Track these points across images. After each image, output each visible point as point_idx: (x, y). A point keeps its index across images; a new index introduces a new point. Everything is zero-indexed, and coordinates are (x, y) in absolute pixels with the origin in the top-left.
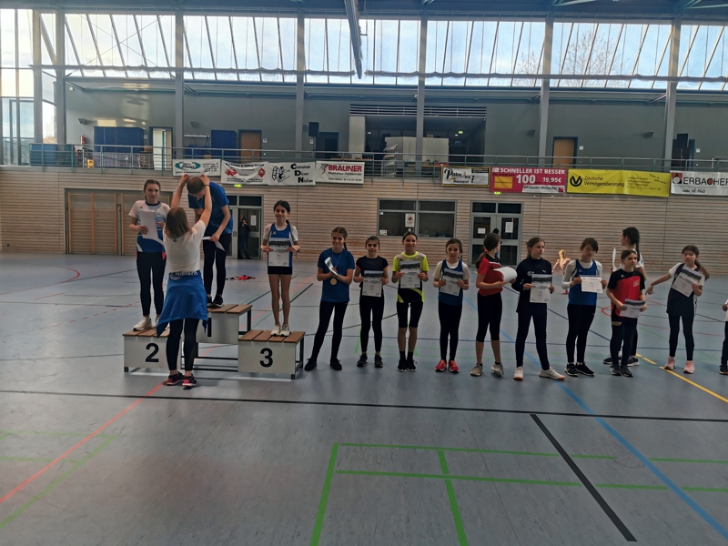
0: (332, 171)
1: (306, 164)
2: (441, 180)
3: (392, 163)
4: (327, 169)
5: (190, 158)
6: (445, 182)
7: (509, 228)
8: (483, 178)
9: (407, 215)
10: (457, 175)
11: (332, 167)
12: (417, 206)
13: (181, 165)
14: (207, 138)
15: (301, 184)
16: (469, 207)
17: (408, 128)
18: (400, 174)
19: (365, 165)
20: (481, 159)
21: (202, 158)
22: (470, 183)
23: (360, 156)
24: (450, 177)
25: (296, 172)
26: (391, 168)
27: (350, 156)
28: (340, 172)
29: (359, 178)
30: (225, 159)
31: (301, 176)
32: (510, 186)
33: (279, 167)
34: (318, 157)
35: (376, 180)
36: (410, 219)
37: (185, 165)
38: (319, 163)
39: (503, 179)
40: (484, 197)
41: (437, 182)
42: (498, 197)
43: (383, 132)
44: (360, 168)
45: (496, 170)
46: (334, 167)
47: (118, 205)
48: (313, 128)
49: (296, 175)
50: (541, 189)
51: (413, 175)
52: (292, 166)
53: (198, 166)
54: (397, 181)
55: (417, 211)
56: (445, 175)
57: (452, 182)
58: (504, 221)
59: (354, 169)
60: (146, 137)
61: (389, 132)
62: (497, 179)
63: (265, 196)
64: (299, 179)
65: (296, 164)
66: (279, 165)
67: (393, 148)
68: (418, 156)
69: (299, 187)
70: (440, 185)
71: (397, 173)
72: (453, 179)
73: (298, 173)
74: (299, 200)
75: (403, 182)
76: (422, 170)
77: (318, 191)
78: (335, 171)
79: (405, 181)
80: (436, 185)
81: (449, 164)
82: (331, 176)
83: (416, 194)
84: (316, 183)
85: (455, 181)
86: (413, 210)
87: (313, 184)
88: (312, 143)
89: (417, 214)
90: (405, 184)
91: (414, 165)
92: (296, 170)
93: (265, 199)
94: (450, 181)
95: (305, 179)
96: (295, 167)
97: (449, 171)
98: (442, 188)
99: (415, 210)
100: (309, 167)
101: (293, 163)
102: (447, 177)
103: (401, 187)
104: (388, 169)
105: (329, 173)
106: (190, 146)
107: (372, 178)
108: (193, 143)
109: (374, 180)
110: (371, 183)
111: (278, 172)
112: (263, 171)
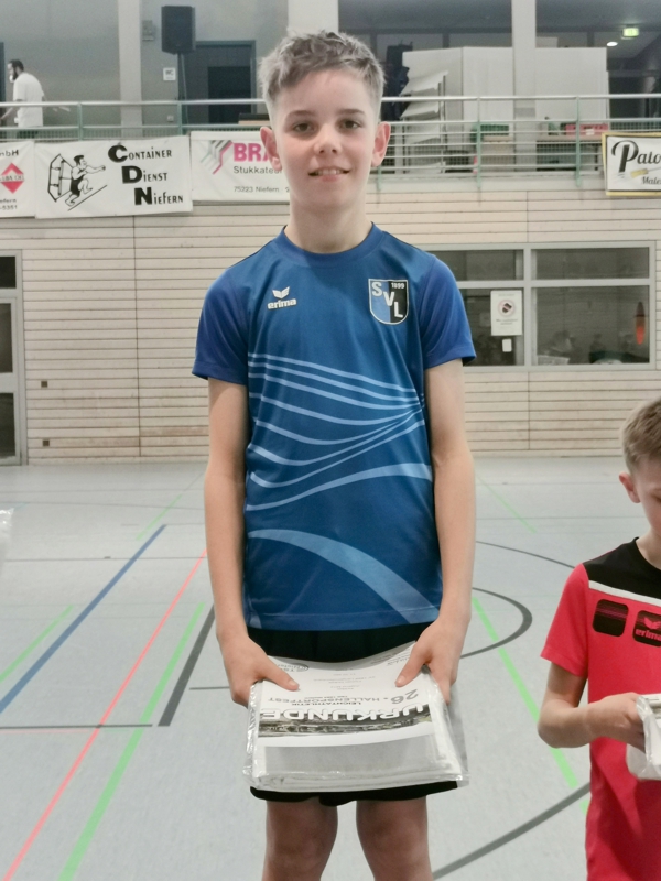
0: (246, 164)
1: (159, 143)
2: (602, 176)
3: (432, 130)
4: (230, 153)
6: (614, 180)
9: (497, 300)
10: (651, 159)
11: (242, 152)
12: (529, 264)
15: (145, 208)
18: (459, 162)
24: (631, 165)
25: (126, 171)
26: (429, 150)
31: (143, 185)
33: (70, 158)
34: (194, 118)
36: (507, 307)
38: (204, 137)
41: (588, 184)
43: (394, 40)
46: (252, 151)
48: (175, 28)
49: (126, 179)
51: (508, 163)
52: (112, 154)
54: (458, 186)
55: (530, 280)
56: (614, 161)
57: (636, 183)
61: (406, 39)
63: (26, 254)
64: (139, 193)
65: (124, 144)
66: (69, 150)
67: (433, 84)
68: (520, 105)
69: (138, 222)
70: (598, 195)
71: (451, 161)
72: (639, 172)
73: (133, 174)
74: (140, 263)
75: (479, 191)
76: (541, 147)
77: (201, 231)
78: (255, 163)
79: (487, 185)
80: (587, 195)
81: (615, 126)
82: (245, 180)
83: (523, 227)
84: (196, 203)
85: (646, 180)
86: (514, 278)
87: (186, 206)
88: (171, 75)
89: (528, 292)
90: (485, 196)
91: (511, 131)
92: (127, 163)
93: (27, 265)
94: (632, 180)
95: (157, 193)
96: (120, 154)
97: (626, 149)
98: (608, 204)
99: (522, 278)
100: (169, 153)
101: (114, 143)
102: (622, 168)
103: (475, 206)
104: (420, 150)
105: (237, 170)
107: (377, 181)
109: (385, 188)
110: (375, 198)
111: (66, 174)
112: (17, 171)
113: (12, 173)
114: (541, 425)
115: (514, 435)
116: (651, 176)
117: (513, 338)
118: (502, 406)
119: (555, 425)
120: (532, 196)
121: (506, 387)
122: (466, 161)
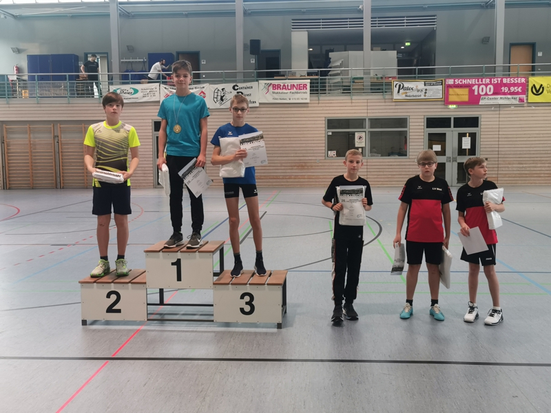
0: (276, 91)
1: (249, 84)
2: (392, 94)
3: (338, 79)
5: (128, 83)
6: (396, 96)
7: (467, 143)
8: (436, 91)
9: (357, 135)
10: (408, 89)
11: (275, 87)
12: (367, 123)
13: (119, 91)
14: (144, 62)
16: (423, 123)
17: (354, 42)
18: (347, 90)
19: (311, 83)
20: (432, 71)
21: (139, 83)
22: (423, 97)
23: (305, 73)
24: (401, 91)
26: (337, 86)
27: (294, 74)
28: (284, 91)
29: (305, 96)
30: (164, 83)
32: (466, 98)
33: (220, 89)
34: (261, 76)
35: (323, 98)
36: (360, 138)
38: (263, 82)
39: (458, 91)
40: (438, 112)
41: (387, 97)
42: (454, 110)
43: (328, 48)
44: (305, 86)
45: (450, 82)
46: (278, 87)
47: (55, 137)
48: (254, 47)
50: (500, 100)
51: (362, 91)
52: (234, 88)
53: (136, 91)
54: (345, 98)
55: (368, 129)
56: (396, 90)
57: (403, 97)
58: (461, 136)
59: (299, 87)
61: (332, 47)
62: (451, 91)
65: (238, 84)
66: (220, 87)
67: (338, 64)
68: (366, 71)
70: (391, 101)
71: (344, 90)
72: (404, 93)
75: (351, 99)
76: (371, 85)
77: (261, 113)
78: (279, 91)
79: (354, 97)
80: (387, 101)
81: (399, 78)
82: (276, 96)
83: (366, 111)
84: (260, 104)
85: (406, 96)
86: (362, 128)
87: (257, 105)
88: (253, 61)
89: (367, 133)
90: (353, 101)
92: (238, 91)
94: (401, 96)
96: (236, 88)
97: (400, 85)
98: (394, 104)
99: (365, 128)
100: (252, 87)
101: (235, 84)
102: (399, 92)
103: (350, 104)
104: (334, 86)
105: (273, 93)
106: (127, 71)
107: (318, 96)
108: (129, 68)
109: (321, 98)
110: (317, 102)
111: (219, 94)
112: (204, 93)
113: (202, 94)
116: (408, 94)
117: (362, 148)
119: (376, 177)
120: (369, 101)
122: (349, 90)
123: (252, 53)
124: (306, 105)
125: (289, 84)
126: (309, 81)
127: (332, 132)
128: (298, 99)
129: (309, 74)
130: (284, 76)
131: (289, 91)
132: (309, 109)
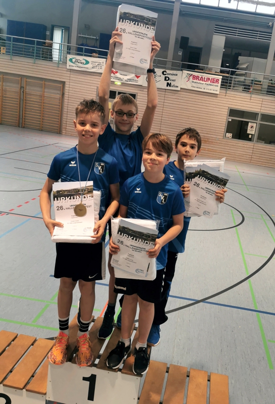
0: (195, 81)
1: (175, 72)
3: (242, 78)
4: (191, 78)
5: (81, 55)
9: (250, 124)
11: (195, 77)
12: (259, 117)
13: (74, 60)
14: (96, 40)
15: (169, 88)
18: (247, 88)
19: (222, 79)
21: (91, 56)
23: (219, 71)
25: (166, 77)
26: (240, 83)
27: (210, 69)
28: (201, 82)
29: (216, 88)
31: (169, 82)
34: (185, 67)
35: (230, 92)
36: (252, 127)
37: (77, 61)
38: (186, 72)
44: (218, 80)
46: (197, 78)
47: (21, 87)
48: (183, 42)
49: (165, 80)
51: (259, 92)
52: (163, 73)
53: (87, 62)
54: (245, 95)
55: (259, 122)
59: (213, 81)
60: (48, 33)
63: (139, 94)
64: (168, 83)
65: (167, 71)
67: (245, 66)
68: (265, 76)
69: (166, 91)
71: (245, 88)
73: (167, 79)
74: (165, 101)
75: (251, 97)
76: (268, 89)
77: (181, 95)
78: (197, 81)
79: (253, 96)
82: (194, 85)
83: (260, 108)
84: (181, 88)
86: (255, 120)
87: (179, 89)
88: (180, 53)
89: (258, 124)
91: (262, 83)
92: (166, 76)
93: (138, 97)
95: (172, 84)
96: (165, 73)
99: (257, 120)
100: (177, 75)
101: (164, 70)
103: (249, 100)
104: (238, 84)
105: (193, 82)
106: (82, 45)
107: (226, 90)
108: (85, 42)
109: (228, 92)
110: (225, 94)
114: (255, 157)
115: (248, 158)
117: (252, 135)
118: (246, 151)
119: (258, 158)
120: (264, 100)
121: (248, 146)
122: (249, 89)
123: (181, 47)
124: (216, 96)
125: (206, 77)
126: (221, 77)
127: (232, 120)
128: (211, 90)
129: (222, 72)
130: (202, 70)
131: (205, 83)
132: (218, 98)
